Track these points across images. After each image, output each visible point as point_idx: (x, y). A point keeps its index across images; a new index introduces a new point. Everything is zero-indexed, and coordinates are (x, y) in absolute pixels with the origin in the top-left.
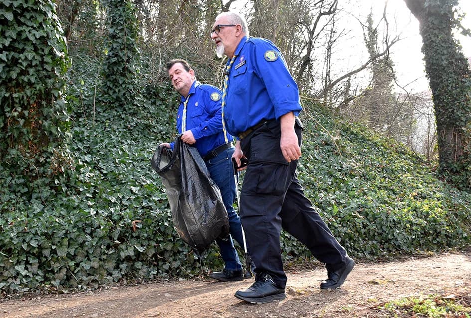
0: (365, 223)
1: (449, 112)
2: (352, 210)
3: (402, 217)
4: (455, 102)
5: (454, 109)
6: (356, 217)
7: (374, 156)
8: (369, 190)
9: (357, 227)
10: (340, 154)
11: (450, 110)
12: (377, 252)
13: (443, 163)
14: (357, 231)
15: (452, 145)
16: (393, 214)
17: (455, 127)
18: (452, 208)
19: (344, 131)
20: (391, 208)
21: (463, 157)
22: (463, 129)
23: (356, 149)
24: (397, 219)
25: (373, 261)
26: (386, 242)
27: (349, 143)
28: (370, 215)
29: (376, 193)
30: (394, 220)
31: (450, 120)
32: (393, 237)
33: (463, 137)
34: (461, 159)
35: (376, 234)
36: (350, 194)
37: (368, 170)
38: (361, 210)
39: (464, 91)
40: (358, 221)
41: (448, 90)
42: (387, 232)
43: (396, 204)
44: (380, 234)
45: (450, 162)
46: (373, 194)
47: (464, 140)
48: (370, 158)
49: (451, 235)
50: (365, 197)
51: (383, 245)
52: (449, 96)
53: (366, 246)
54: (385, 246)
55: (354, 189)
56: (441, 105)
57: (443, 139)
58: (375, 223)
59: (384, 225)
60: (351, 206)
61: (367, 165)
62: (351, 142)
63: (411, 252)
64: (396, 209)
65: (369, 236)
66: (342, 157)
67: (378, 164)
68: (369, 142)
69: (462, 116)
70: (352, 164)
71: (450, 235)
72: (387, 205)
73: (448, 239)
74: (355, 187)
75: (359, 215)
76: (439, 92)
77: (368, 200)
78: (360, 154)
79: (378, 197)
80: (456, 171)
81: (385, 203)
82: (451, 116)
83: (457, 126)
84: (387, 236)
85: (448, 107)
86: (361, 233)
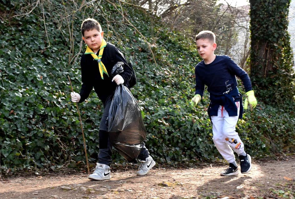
0: (169, 130)
1: (264, 28)
2: (159, 117)
3: (206, 126)
4: (271, 18)
5: (268, 25)
6: (162, 123)
7: (188, 66)
8: (179, 98)
9: (162, 133)
10: (154, 62)
11: (264, 26)
12: (178, 158)
13: (254, 77)
14: (162, 137)
15: (264, 60)
16: (198, 123)
17: (268, 43)
18: (256, 120)
19: (162, 39)
20: (197, 117)
21: (272, 72)
22: (275, 45)
23: (172, 58)
24: (201, 128)
25: (173, 166)
26: (189, 149)
27: (165, 51)
28: (175, 122)
29: (185, 102)
30: (198, 129)
31: (264, 36)
32: (195, 145)
33: (274, 53)
34: (271, 74)
35: (180, 141)
36: (159, 101)
37: (181, 79)
38: (167, 117)
39: (280, 8)
40: (164, 128)
41: (265, 5)
42: (190, 140)
43: (202, 113)
44: (183, 141)
45: (260, 76)
46: (182, 102)
47: (275, 56)
48: (184, 67)
49: (251, 145)
50: (174, 105)
51: (185, 152)
52: (266, 11)
53: (168, 152)
54: (187, 153)
55: (165, 97)
56: (257, 20)
57: (255, 54)
58: (179, 131)
59: (188, 133)
60: (159, 113)
61: (180, 74)
62: (168, 50)
63: (211, 159)
64: (202, 119)
65: (173, 142)
66: (157, 64)
67: (191, 74)
68: (186, 52)
69: (275, 32)
70: (166, 72)
71: (250, 146)
72: (194, 114)
73: (248, 149)
74: (165, 95)
75: (165, 122)
76: (256, 8)
77: (177, 108)
78: (174, 63)
79: (186, 106)
80: (265, 85)
81: (192, 112)
82: (265, 32)
83: (270, 42)
84: (190, 143)
85: (263, 23)
86: (165, 139)
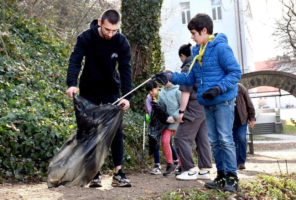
0: (21, 138)
1: (135, 27)
2: (7, 121)
3: (66, 133)
4: (142, 18)
5: (139, 25)
6: (11, 129)
7: (48, 63)
8: (34, 100)
9: (11, 141)
10: (5, 54)
11: (136, 25)
12: (29, 171)
14: (10, 146)
15: (134, 63)
16: (56, 130)
17: (139, 45)
19: (18, 27)
20: (55, 123)
21: (142, 77)
22: (146, 47)
23: (28, 51)
24: (60, 135)
25: (22, 181)
26: (43, 160)
27: (20, 42)
28: (29, 128)
29: (42, 104)
30: (56, 136)
31: (135, 36)
32: (51, 155)
33: (144, 56)
34: (140, 79)
35: (33, 151)
36: (10, 102)
37: (38, 77)
38: (18, 122)
39: (152, 7)
40: (13, 134)
41: (137, 3)
42: (46, 149)
43: (62, 119)
44: (37, 151)
46: (39, 105)
47: (145, 60)
48: (43, 63)
50: (28, 108)
51: (39, 164)
52: (138, 10)
53: (17, 164)
54: (41, 165)
55: (17, 97)
56: (128, 18)
58: (33, 138)
59: (43, 141)
60: (8, 116)
61: (38, 71)
62: (24, 41)
64: (62, 125)
65: (24, 152)
66: (8, 57)
67: (52, 72)
68: (46, 45)
69: (146, 33)
70: (20, 67)
72: (52, 119)
74: (18, 94)
75: (15, 128)
76: (128, 4)
77: (31, 112)
78: (32, 57)
79: (44, 110)
81: (51, 116)
82: (136, 32)
83: (141, 43)
84: (45, 153)
85: (134, 22)
86: (15, 149)
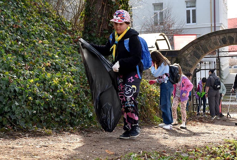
3: (25, 87)
7: (9, 12)
13: (87, 35)
15: (99, 16)
16: (15, 84)
18: (85, 85)
20: (15, 76)
21: (107, 31)
22: (113, 0)
24: (20, 89)
29: (2, 56)
30: (15, 91)
32: (9, 110)
33: (111, 9)
34: (105, 34)
42: (4, 103)
43: (23, 72)
45: (94, 34)
48: (4, 13)
49: (77, 113)
57: (91, 8)
63: (27, 128)
64: (21, 78)
67: (13, 23)
71: (75, 114)
72: (11, 73)
73: (73, 117)
79: (3, 62)
81: (10, 69)
84: (3, 108)
